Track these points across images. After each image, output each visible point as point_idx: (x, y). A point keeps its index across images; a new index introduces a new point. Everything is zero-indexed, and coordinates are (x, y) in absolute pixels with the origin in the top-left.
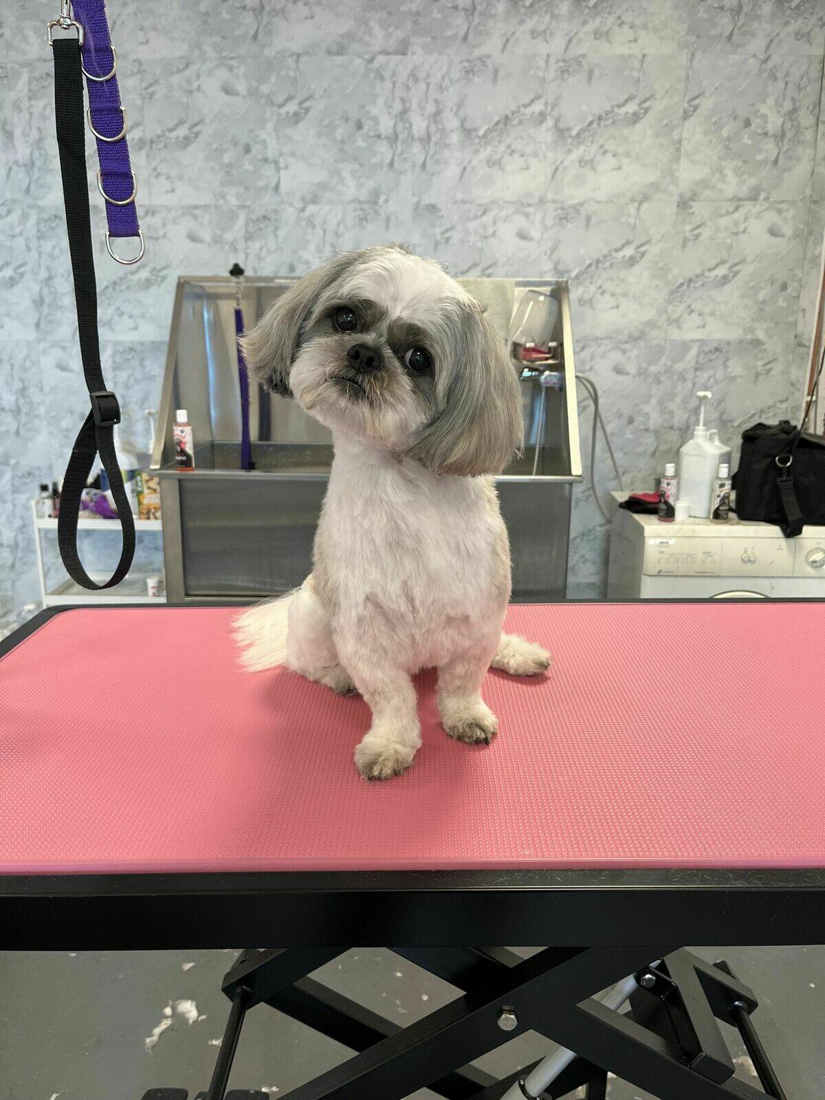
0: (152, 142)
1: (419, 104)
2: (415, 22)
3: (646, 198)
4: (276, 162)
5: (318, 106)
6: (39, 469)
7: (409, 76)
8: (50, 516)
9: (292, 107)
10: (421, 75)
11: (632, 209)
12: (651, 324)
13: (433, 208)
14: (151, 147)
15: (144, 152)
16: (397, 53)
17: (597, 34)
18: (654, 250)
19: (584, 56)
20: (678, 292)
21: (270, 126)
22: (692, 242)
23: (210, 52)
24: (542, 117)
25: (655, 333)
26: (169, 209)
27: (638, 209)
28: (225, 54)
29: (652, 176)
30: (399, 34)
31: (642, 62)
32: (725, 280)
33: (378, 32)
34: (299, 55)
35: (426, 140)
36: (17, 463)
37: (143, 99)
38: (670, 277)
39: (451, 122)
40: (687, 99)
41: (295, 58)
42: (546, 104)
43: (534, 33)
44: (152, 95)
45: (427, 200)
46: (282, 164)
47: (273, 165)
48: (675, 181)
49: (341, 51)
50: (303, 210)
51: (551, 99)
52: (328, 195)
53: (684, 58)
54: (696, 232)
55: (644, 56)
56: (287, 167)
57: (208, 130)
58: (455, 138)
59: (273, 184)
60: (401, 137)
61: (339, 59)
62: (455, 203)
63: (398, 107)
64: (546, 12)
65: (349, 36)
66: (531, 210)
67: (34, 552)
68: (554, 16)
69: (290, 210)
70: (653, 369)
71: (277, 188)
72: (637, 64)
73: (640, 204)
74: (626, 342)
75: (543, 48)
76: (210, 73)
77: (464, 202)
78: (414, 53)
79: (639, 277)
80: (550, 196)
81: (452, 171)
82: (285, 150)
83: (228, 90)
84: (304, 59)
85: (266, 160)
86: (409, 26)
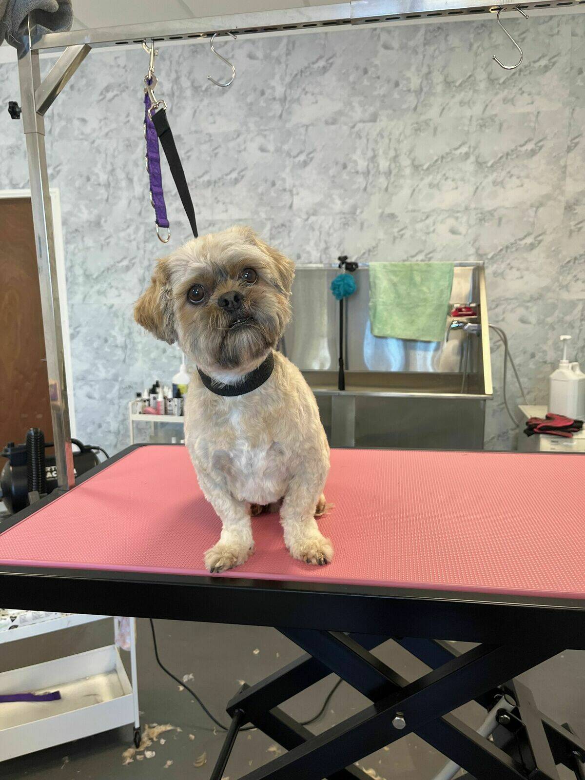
0: (215, 182)
1: (384, 153)
2: (383, 101)
3: (541, 205)
4: (291, 191)
5: (318, 156)
6: (136, 383)
7: (378, 135)
8: (140, 413)
9: (302, 158)
10: (386, 134)
11: (531, 212)
12: (548, 289)
13: (392, 216)
14: (214, 186)
15: (210, 189)
16: (370, 121)
17: (505, 100)
18: (548, 239)
19: (496, 115)
20: (566, 266)
21: (288, 170)
22: (576, 233)
23: (252, 126)
24: (467, 155)
25: (550, 295)
26: (223, 222)
27: (536, 212)
28: (262, 127)
29: (546, 190)
30: (371, 109)
31: (537, 116)
33: (358, 109)
34: (307, 126)
35: (389, 173)
36: (122, 380)
37: (211, 157)
38: (560, 256)
39: (405, 162)
40: (569, 139)
41: (305, 128)
42: (470, 147)
43: (462, 103)
44: (216, 155)
45: (388, 211)
46: (295, 192)
47: (289, 193)
48: (562, 193)
49: (334, 122)
50: (307, 219)
51: (473, 144)
52: (323, 210)
53: (567, 112)
54: (579, 226)
55: (538, 113)
56: (298, 194)
57: (249, 174)
58: (408, 171)
59: (289, 204)
60: (372, 172)
61: (333, 127)
62: (407, 212)
63: (370, 154)
64: (470, 89)
65: (340, 113)
66: (459, 214)
67: (129, 436)
68: (475, 91)
69: (299, 220)
70: (549, 320)
71: (291, 207)
72: (533, 119)
73: (538, 208)
74: (529, 301)
75: (468, 112)
76: (252, 140)
77: (413, 211)
78: (381, 121)
79: (537, 257)
80: (473, 206)
81: (406, 192)
82: (297, 183)
83: (263, 149)
84: (310, 128)
85: (285, 190)
86: (378, 104)
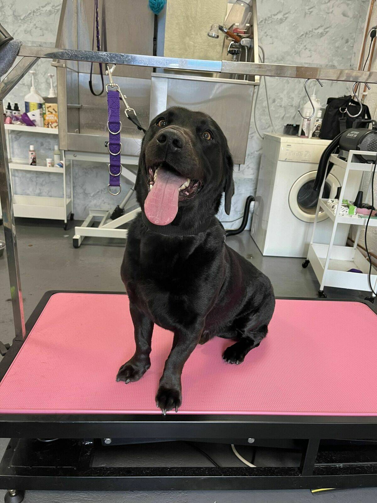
18: (291, 17)
20: (301, 38)
22: (308, 15)
32: (322, 35)
38: (298, 31)
54: (311, 10)
79: (284, 29)
